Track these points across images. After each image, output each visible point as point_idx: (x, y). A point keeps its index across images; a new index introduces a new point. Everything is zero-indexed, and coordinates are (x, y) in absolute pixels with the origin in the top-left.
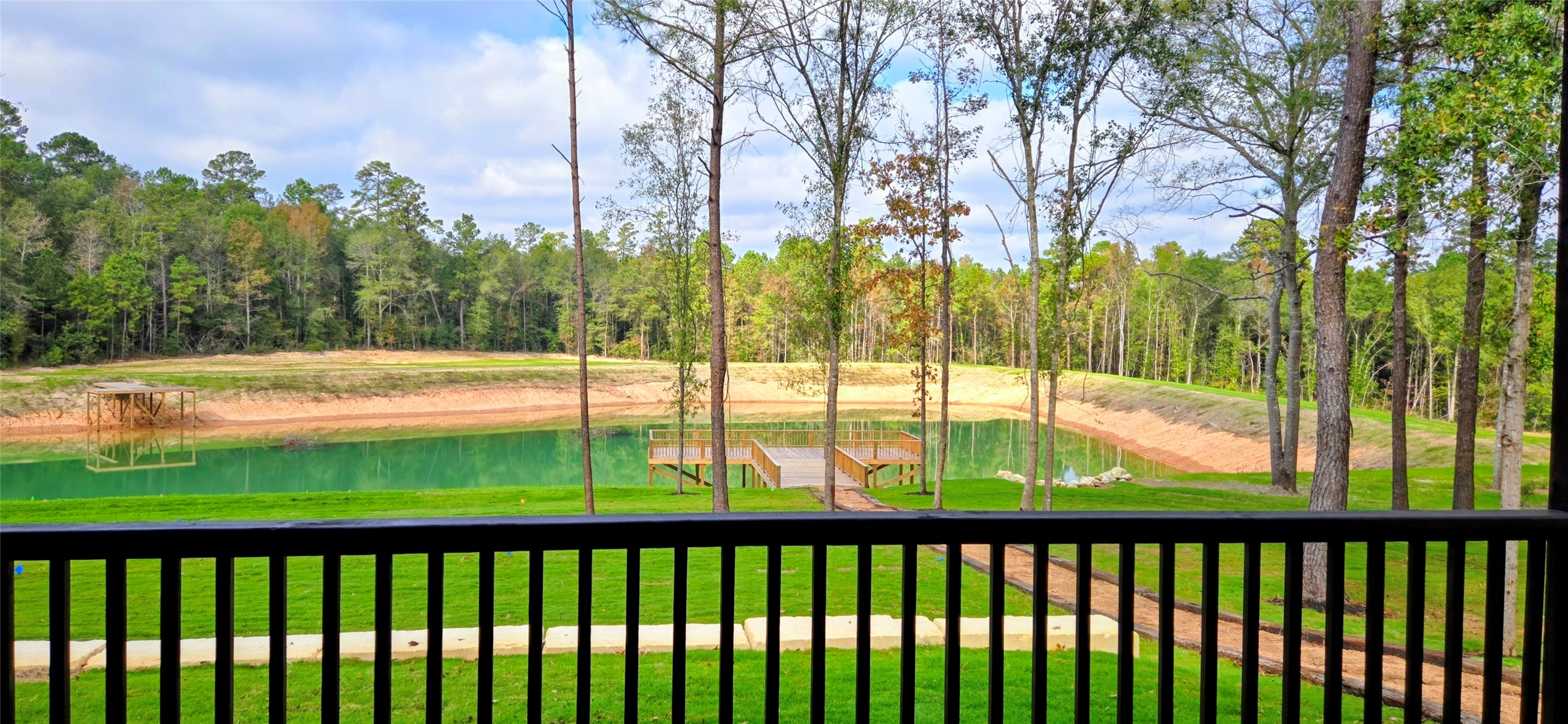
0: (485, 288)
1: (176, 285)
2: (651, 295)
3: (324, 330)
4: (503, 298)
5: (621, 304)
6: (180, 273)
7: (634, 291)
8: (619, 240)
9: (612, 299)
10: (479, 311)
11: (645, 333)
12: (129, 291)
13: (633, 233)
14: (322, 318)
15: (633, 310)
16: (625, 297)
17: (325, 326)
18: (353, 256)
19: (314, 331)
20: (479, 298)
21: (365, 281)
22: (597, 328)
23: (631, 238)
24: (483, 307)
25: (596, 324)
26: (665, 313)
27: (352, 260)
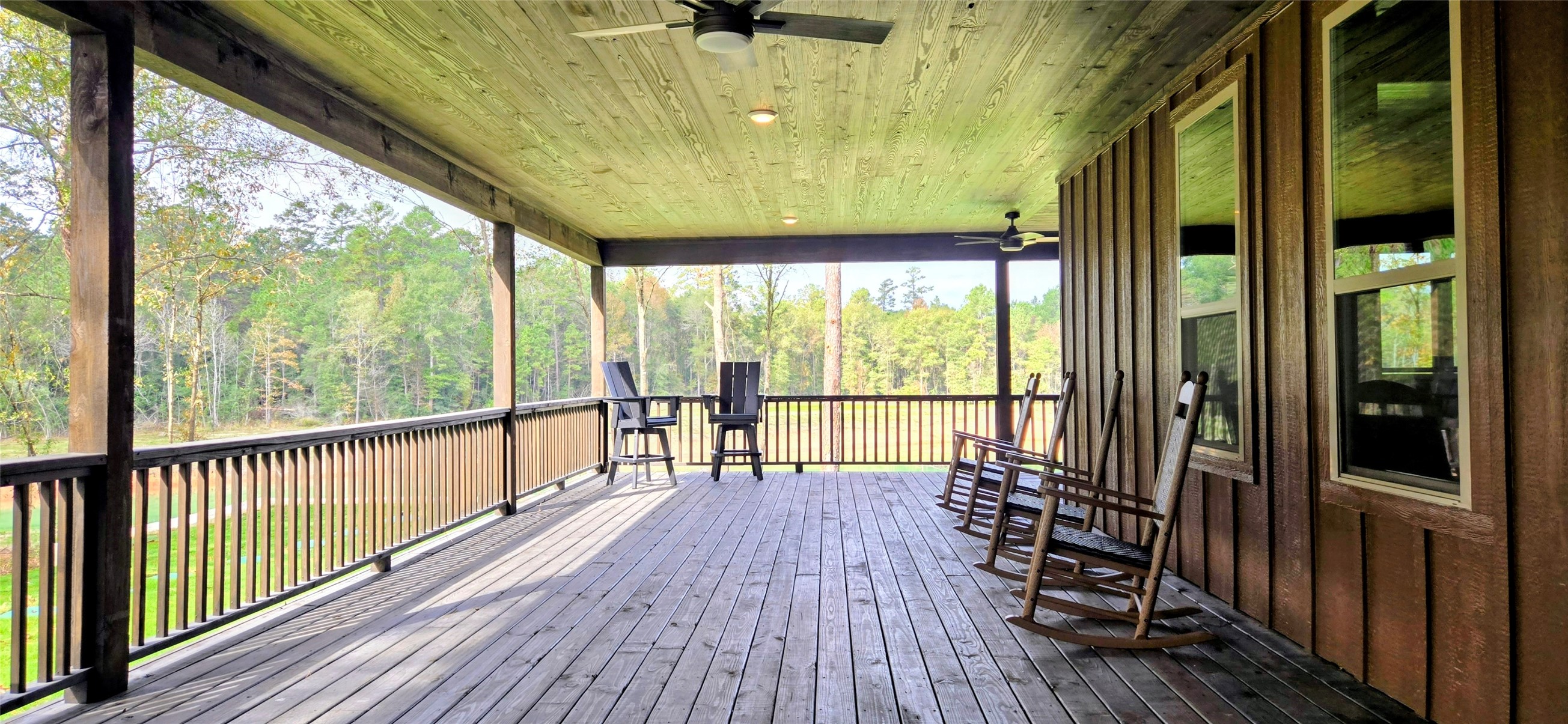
0: (785, 342)
1: (569, 348)
2: (930, 344)
3: (667, 382)
4: (799, 350)
5: (903, 353)
6: (572, 339)
7: (914, 341)
8: (880, 295)
9: (894, 349)
10: (780, 362)
11: (924, 378)
12: (539, 354)
13: (892, 289)
14: (666, 373)
15: (914, 359)
16: (907, 346)
17: (668, 379)
18: (687, 319)
19: (661, 383)
20: (780, 352)
21: (696, 340)
22: (880, 375)
23: (891, 293)
24: (782, 360)
25: (877, 372)
26: (942, 360)
27: (685, 322)
